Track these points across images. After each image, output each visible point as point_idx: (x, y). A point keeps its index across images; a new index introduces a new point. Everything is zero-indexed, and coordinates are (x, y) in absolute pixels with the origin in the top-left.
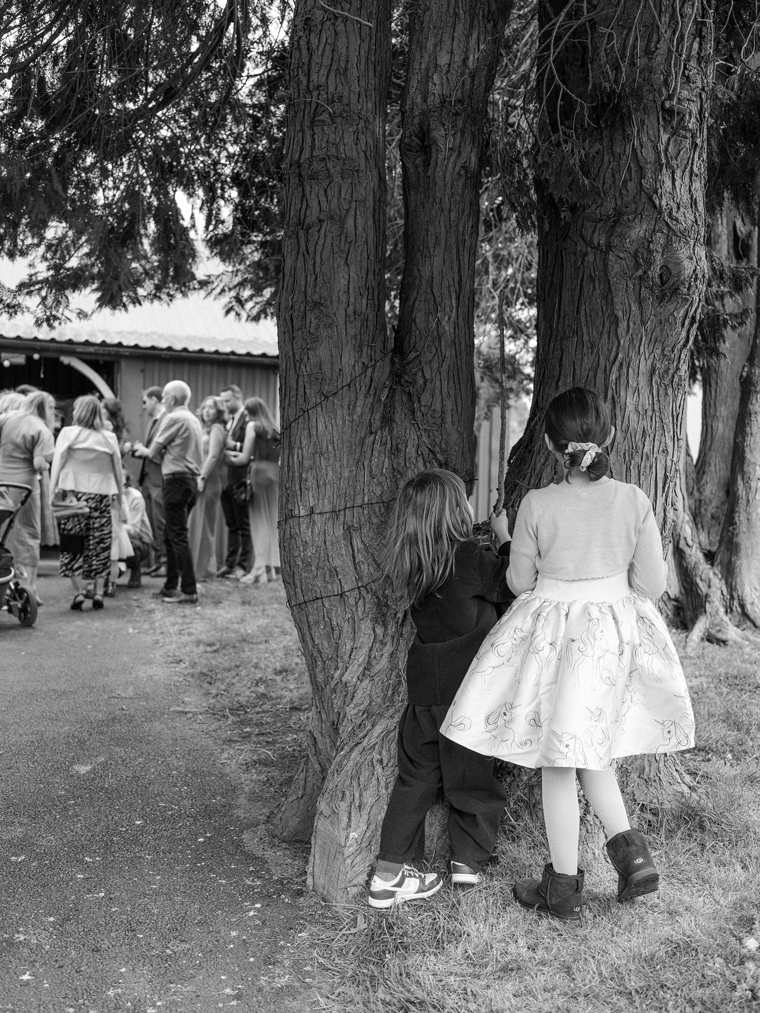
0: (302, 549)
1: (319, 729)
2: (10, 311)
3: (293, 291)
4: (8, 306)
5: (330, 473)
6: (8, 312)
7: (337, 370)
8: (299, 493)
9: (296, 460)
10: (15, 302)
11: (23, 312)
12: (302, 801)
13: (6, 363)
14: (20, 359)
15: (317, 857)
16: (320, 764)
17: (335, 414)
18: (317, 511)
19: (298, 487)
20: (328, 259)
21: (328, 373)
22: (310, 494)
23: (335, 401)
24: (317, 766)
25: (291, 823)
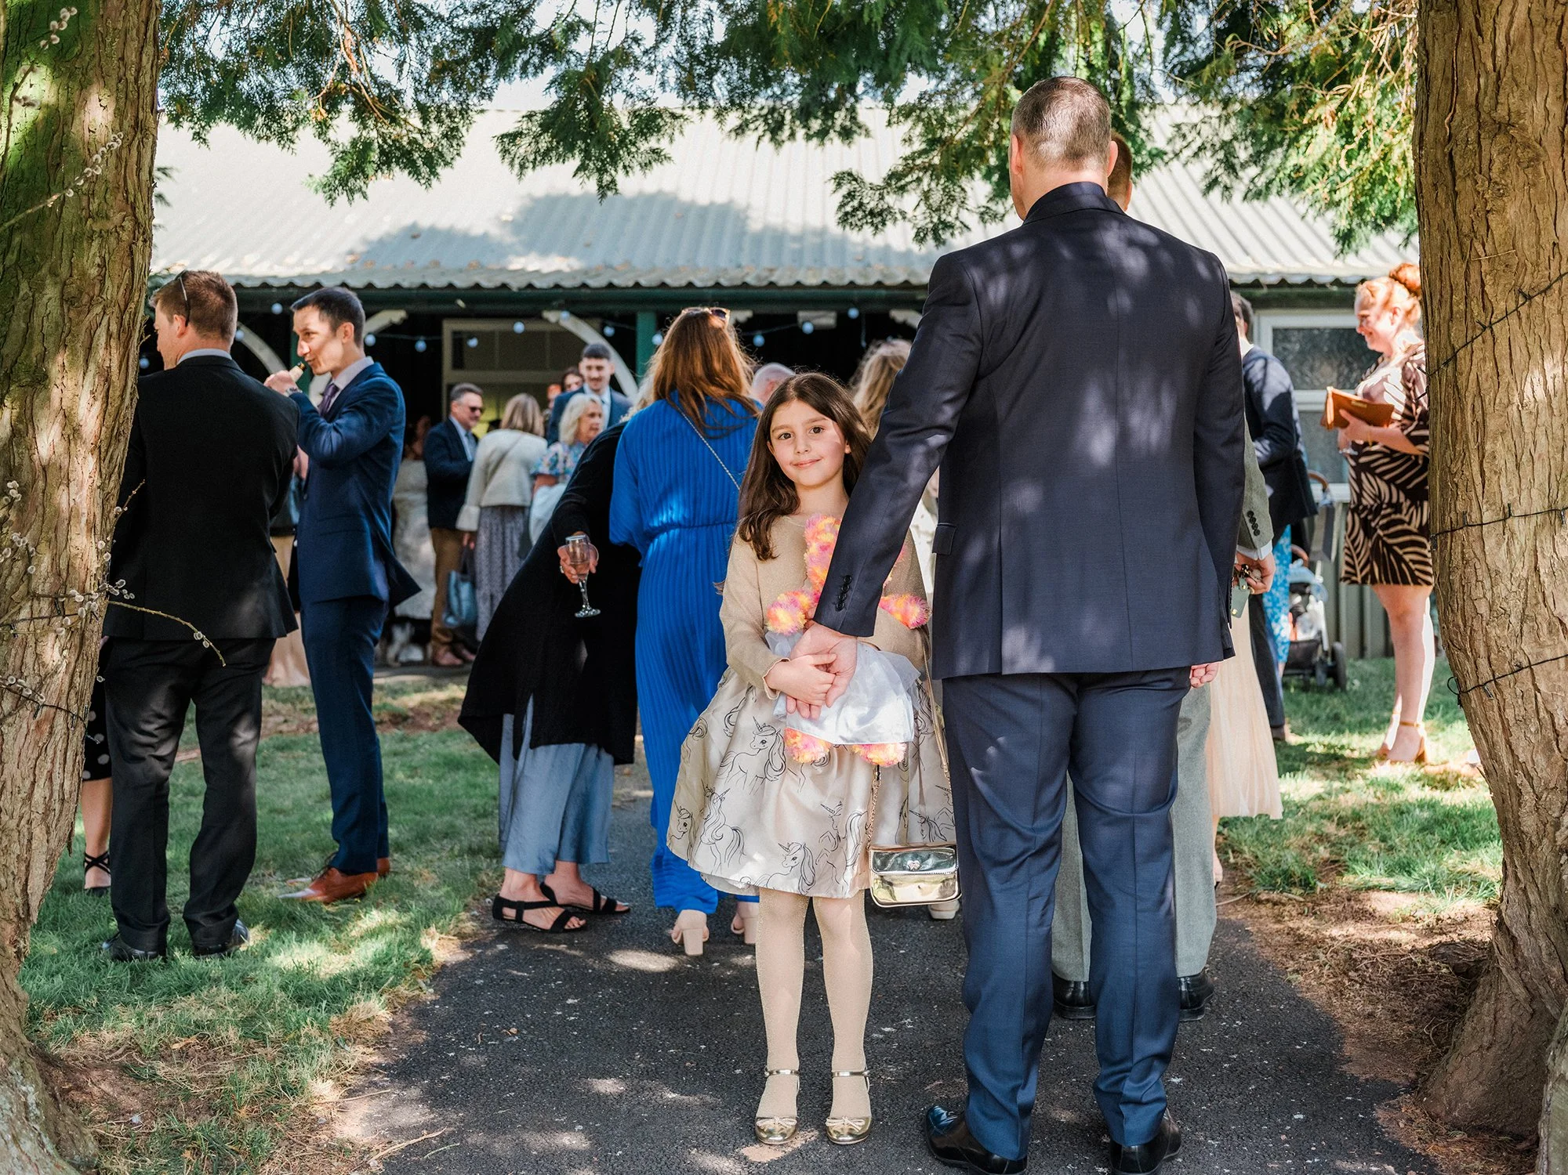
0: (1487, 585)
1: (1524, 919)
2: (876, 221)
3: (1451, 108)
4: (872, 213)
5: (1542, 440)
6: (872, 224)
7: (1549, 247)
8: (1478, 480)
9: (1469, 419)
10: (882, 205)
11: (896, 219)
12: (1490, 1054)
13: (808, 328)
14: (828, 320)
15: (1554, 1160)
16: (1525, 987)
17: (1548, 330)
18: (1517, 513)
19: (1476, 468)
20: (1522, 39)
21: (1530, 254)
22: (1503, 480)
23: (1547, 305)
24: (1519, 990)
25: (1468, 1095)
